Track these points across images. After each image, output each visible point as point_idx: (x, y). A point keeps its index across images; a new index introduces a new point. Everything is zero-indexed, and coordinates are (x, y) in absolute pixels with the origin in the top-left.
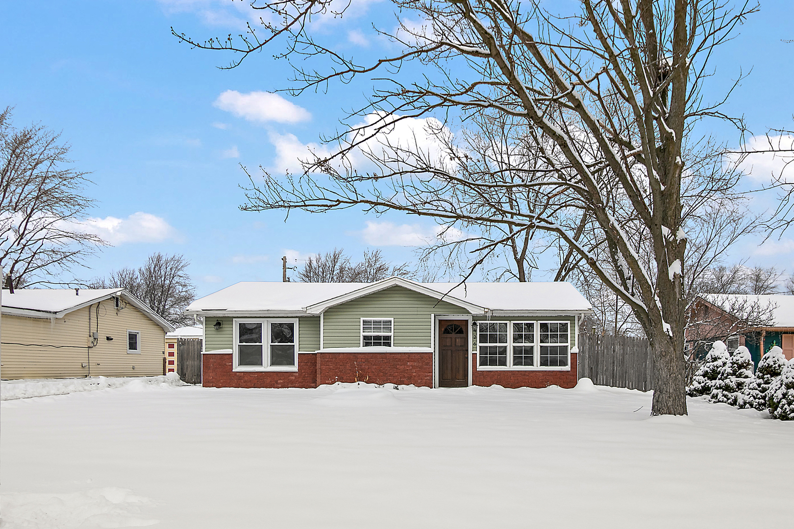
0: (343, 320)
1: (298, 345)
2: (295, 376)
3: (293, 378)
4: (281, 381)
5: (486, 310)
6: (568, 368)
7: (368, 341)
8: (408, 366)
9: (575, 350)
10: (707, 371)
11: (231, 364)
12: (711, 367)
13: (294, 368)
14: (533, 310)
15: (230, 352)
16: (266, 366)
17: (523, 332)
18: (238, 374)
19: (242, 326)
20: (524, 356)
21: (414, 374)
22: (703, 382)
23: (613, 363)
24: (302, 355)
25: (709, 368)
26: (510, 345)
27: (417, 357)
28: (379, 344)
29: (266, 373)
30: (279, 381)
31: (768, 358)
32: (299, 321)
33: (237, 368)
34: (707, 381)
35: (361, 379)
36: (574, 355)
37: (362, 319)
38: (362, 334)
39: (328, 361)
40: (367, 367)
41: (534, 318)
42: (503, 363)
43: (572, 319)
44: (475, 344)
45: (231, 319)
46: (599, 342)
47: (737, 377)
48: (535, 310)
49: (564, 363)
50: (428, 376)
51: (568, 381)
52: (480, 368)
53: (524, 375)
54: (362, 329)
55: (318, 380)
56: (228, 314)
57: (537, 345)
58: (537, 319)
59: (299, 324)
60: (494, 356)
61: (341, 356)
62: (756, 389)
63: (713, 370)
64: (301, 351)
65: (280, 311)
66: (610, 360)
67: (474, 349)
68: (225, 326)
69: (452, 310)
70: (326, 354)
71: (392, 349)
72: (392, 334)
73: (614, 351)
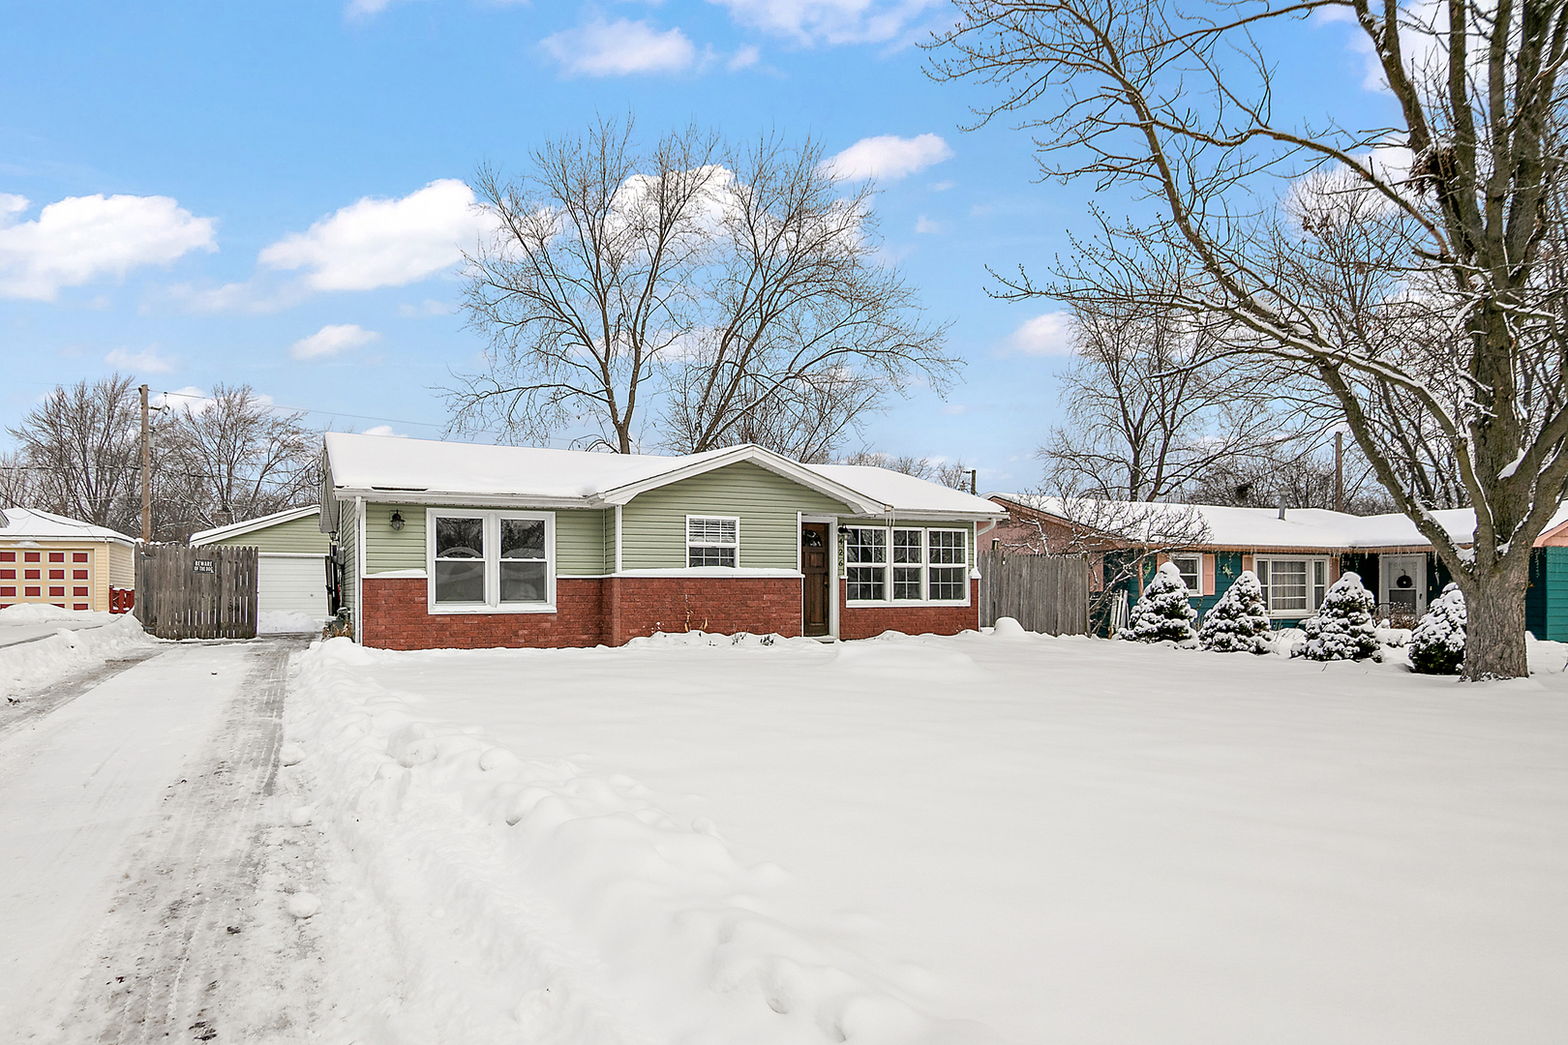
0: (656, 518)
1: (554, 561)
2: (551, 621)
3: (548, 625)
4: (526, 632)
5: (888, 508)
6: (966, 602)
7: (698, 557)
8: (765, 602)
9: (976, 574)
10: (1162, 606)
11: (424, 599)
12: (1169, 600)
13: (549, 606)
14: (933, 511)
15: (422, 574)
16: (492, 604)
17: (907, 543)
18: (438, 619)
19: (442, 523)
20: (907, 583)
21: (774, 615)
22: (1158, 622)
23: (1020, 593)
24: (564, 582)
25: (1164, 601)
26: (889, 565)
27: (779, 585)
28: (715, 563)
29: (496, 617)
30: (520, 632)
31: (1348, 589)
32: (556, 517)
33: (435, 608)
34: (1166, 620)
35: (695, 625)
36: (974, 581)
37: (688, 517)
38: (689, 544)
39: (633, 594)
40: (699, 604)
41: (921, 524)
42: (879, 594)
43: (968, 525)
44: (841, 564)
45: (422, 509)
46: (1004, 563)
47: (1249, 614)
48: (936, 511)
49: (959, 595)
50: (794, 618)
51: (966, 620)
52: (851, 604)
53: (911, 614)
54: (688, 534)
55: (617, 629)
56: (426, 498)
57: (925, 565)
58: (926, 524)
59: (556, 523)
60: (868, 583)
61: (656, 584)
62: (1342, 633)
63: (1173, 605)
64: (560, 574)
65: (536, 496)
66: (1016, 590)
67: (841, 571)
68: (410, 523)
69: (826, 506)
70: (630, 580)
71: (738, 571)
72: (736, 545)
73: (1021, 576)
